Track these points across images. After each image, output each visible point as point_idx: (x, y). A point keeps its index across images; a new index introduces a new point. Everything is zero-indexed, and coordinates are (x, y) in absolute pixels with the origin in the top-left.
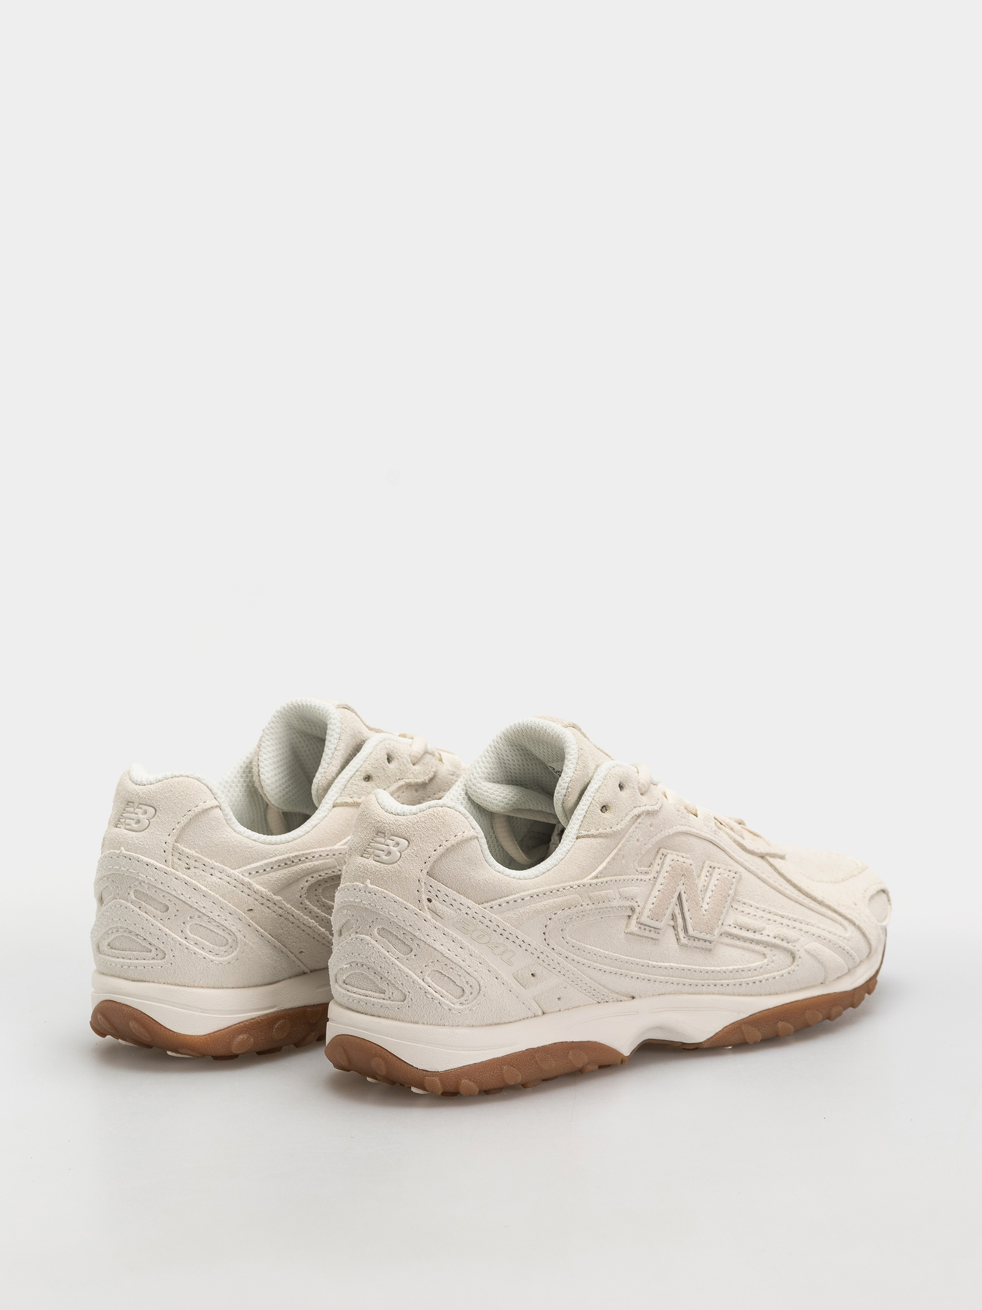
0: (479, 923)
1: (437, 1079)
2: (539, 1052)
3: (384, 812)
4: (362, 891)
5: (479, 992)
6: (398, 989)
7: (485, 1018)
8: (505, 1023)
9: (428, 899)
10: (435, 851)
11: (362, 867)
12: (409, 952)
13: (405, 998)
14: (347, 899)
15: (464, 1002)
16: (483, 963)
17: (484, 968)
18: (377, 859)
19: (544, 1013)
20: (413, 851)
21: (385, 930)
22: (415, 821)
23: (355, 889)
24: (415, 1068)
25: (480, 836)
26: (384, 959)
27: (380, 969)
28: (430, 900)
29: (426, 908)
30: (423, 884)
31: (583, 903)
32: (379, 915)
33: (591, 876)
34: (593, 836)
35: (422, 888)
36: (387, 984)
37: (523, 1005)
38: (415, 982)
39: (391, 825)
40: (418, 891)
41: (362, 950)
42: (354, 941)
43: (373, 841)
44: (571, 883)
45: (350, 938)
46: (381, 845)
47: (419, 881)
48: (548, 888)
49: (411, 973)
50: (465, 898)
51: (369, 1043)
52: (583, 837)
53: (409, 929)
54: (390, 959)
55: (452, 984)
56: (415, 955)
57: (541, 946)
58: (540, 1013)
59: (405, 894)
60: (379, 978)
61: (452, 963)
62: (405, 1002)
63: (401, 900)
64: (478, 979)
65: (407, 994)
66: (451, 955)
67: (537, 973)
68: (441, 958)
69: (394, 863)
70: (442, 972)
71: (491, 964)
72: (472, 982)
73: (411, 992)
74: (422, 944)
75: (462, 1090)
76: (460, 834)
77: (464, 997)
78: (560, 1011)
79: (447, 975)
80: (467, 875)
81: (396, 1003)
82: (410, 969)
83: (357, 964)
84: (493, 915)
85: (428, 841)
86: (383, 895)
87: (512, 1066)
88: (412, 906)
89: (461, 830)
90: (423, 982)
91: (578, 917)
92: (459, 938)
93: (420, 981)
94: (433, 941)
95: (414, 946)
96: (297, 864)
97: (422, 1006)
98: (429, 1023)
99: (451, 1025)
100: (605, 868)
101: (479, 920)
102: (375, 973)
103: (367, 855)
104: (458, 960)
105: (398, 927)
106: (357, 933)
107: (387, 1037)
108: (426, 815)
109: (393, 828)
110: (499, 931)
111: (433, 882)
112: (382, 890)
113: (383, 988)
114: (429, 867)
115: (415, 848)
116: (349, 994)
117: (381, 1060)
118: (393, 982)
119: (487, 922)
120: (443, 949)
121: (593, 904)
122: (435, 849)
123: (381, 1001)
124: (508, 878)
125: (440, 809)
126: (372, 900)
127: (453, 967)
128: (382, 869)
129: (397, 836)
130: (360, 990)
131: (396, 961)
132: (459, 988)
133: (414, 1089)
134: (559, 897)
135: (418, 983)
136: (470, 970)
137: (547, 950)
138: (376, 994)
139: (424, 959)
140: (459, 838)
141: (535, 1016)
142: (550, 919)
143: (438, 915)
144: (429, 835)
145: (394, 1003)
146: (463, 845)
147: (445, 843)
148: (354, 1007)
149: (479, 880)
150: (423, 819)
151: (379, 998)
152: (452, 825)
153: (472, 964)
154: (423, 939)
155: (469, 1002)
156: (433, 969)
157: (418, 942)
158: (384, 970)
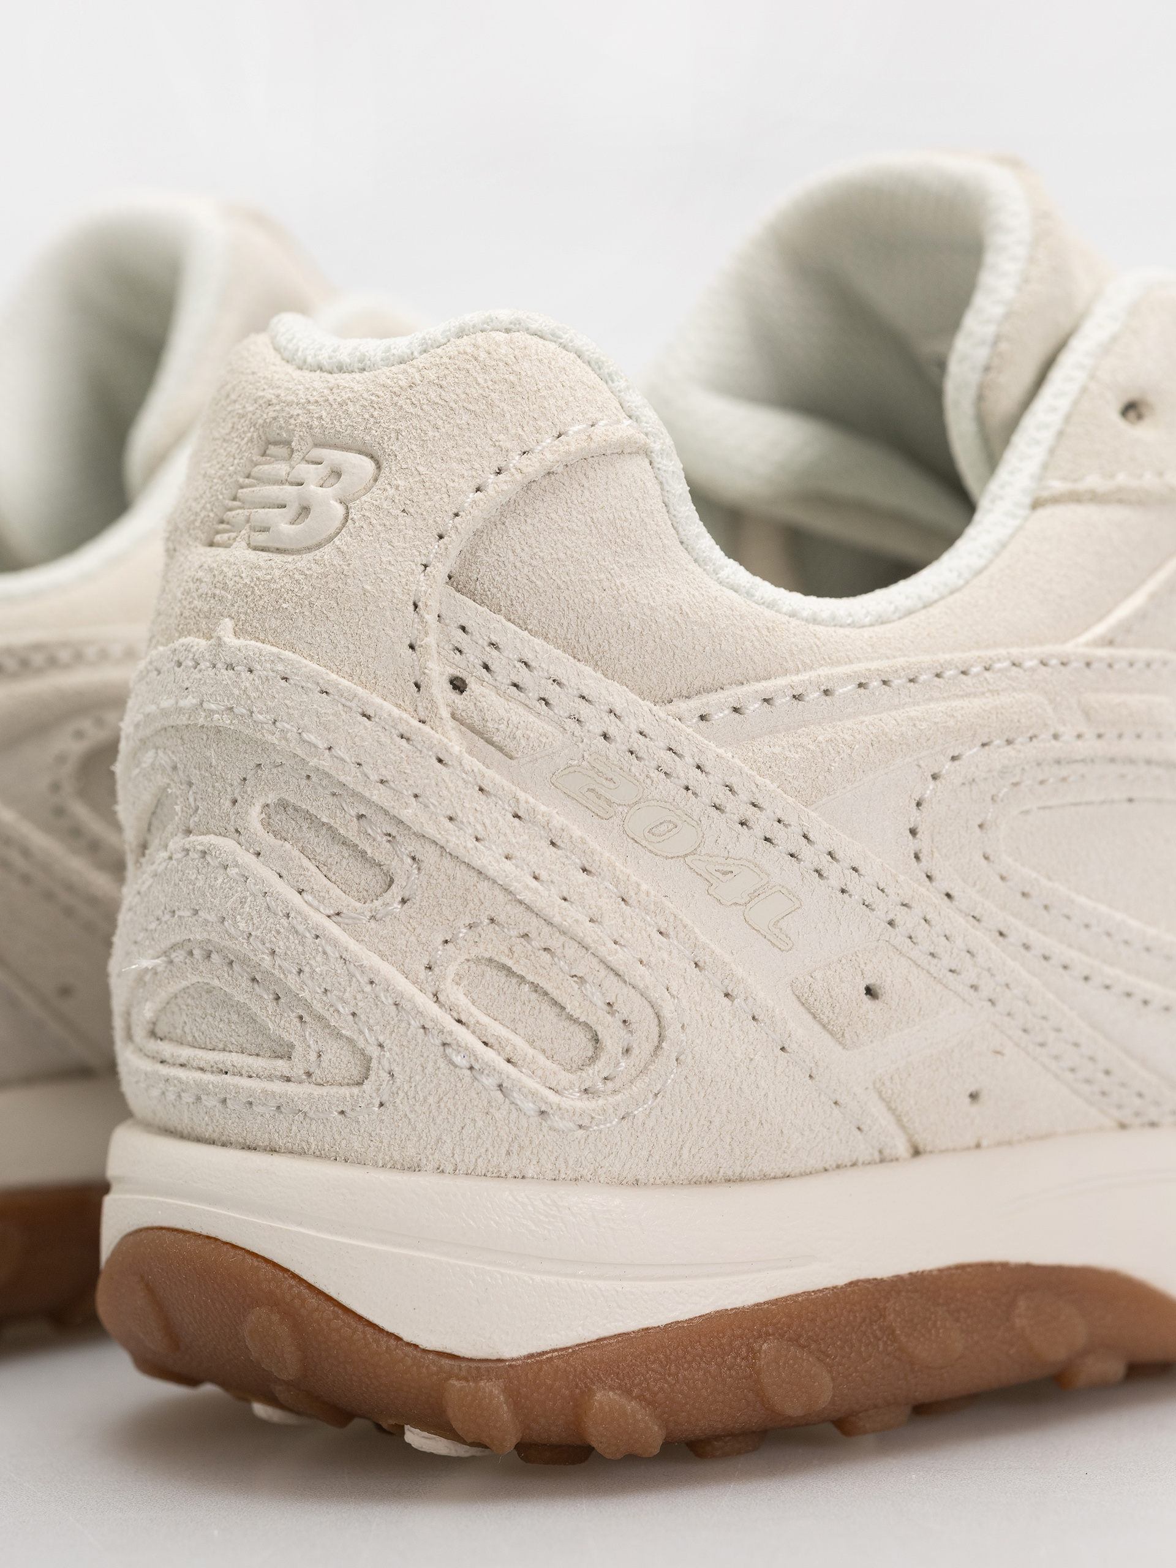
0: (654, 774)
1: (493, 1389)
2: (899, 1293)
3: (290, 369)
4: (202, 666)
5: (658, 1047)
6: (340, 1036)
7: (685, 1151)
8: (765, 1178)
9: (451, 682)
10: (478, 490)
11: (208, 578)
12: (379, 890)
13: (368, 1069)
14: (154, 707)
15: (600, 1086)
16: (672, 933)
17: (675, 952)
18: (260, 538)
19: (917, 1152)
20: (391, 492)
21: (290, 810)
22: (403, 383)
23: (179, 664)
24: (409, 1344)
25: (657, 447)
26: (284, 921)
27: (268, 958)
28: (458, 685)
29: (445, 713)
30: (430, 618)
31: (1061, 729)
32: (264, 747)
33: (1089, 636)
34: (1095, 498)
35: (426, 634)
36: (296, 1021)
37: (836, 1111)
38: (403, 1003)
39: (311, 407)
40: (412, 647)
41: (204, 895)
42: (179, 861)
43: (247, 481)
44: (1015, 652)
45: (165, 855)
46: (276, 488)
47: (416, 606)
48: (926, 659)
49: (387, 970)
50: (599, 675)
51: (232, 1252)
52: (1055, 500)
53: (378, 795)
54: (306, 919)
55: (550, 1012)
56: (404, 901)
57: (901, 878)
58: (902, 1148)
59: (363, 659)
60: (268, 997)
61: (546, 929)
62: (367, 1086)
63: (345, 683)
64: (654, 995)
65: (373, 1051)
66: (544, 897)
67: (887, 983)
68: (505, 911)
69: (319, 546)
70: (509, 963)
71: (703, 938)
72: (631, 1005)
73: (387, 1044)
74: (430, 856)
75: (597, 1435)
76: (576, 428)
77: (599, 1065)
78: (978, 1146)
79: (530, 978)
80: (606, 584)
81: (334, 1090)
82: (382, 956)
83: (191, 953)
84: (712, 745)
85: (451, 452)
86: (280, 667)
87: (795, 1341)
88: (388, 706)
89: (584, 414)
90: (435, 1007)
91: (1042, 782)
92: (577, 832)
93: (425, 1002)
94: (471, 843)
95: (401, 867)
96: (39, 671)
97: (431, 1100)
98: (462, 1168)
99: (550, 1175)
100: (1142, 615)
101: (654, 764)
102: (254, 980)
103: (225, 536)
104: (573, 917)
105: (339, 791)
106: (189, 832)
107: (300, 1224)
108: (446, 360)
109: (321, 418)
110: (737, 807)
111: (470, 611)
112: (274, 650)
113: (285, 1035)
114: (454, 553)
115: (401, 483)
116: (164, 1070)
117: (275, 1318)
118: (318, 1007)
119: (684, 771)
120: (516, 876)
121: (1100, 736)
122: (479, 481)
123: (278, 1087)
124: (768, 613)
125: (501, 336)
126: (236, 692)
127: (555, 943)
128: (277, 573)
129: (335, 447)
130: (200, 1053)
131: (333, 929)
132: (574, 1028)
133: (416, 1438)
134: (968, 695)
135: (415, 1007)
136: (618, 958)
137: (928, 897)
138: (259, 1064)
139: (440, 913)
140: (574, 442)
141: (882, 1161)
142: (935, 777)
143: (492, 743)
144: (456, 431)
145: (323, 1091)
146: (591, 474)
147: (516, 459)
148: (184, 1119)
149: (651, 608)
150: (431, 375)
151: (270, 1078)
152: (544, 393)
153: (627, 935)
154: (431, 831)
155: (617, 1084)
156: (475, 952)
157: (413, 846)
158: (285, 965)
